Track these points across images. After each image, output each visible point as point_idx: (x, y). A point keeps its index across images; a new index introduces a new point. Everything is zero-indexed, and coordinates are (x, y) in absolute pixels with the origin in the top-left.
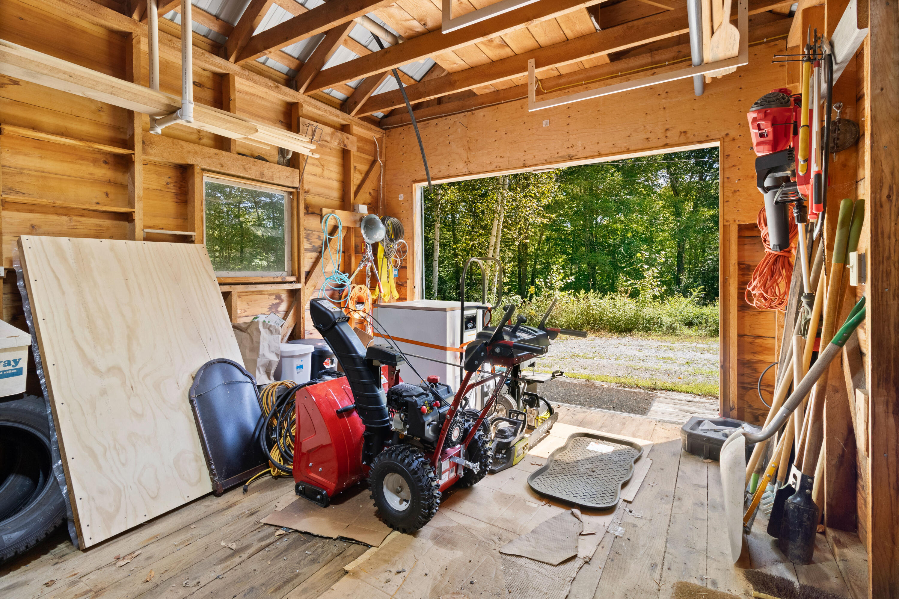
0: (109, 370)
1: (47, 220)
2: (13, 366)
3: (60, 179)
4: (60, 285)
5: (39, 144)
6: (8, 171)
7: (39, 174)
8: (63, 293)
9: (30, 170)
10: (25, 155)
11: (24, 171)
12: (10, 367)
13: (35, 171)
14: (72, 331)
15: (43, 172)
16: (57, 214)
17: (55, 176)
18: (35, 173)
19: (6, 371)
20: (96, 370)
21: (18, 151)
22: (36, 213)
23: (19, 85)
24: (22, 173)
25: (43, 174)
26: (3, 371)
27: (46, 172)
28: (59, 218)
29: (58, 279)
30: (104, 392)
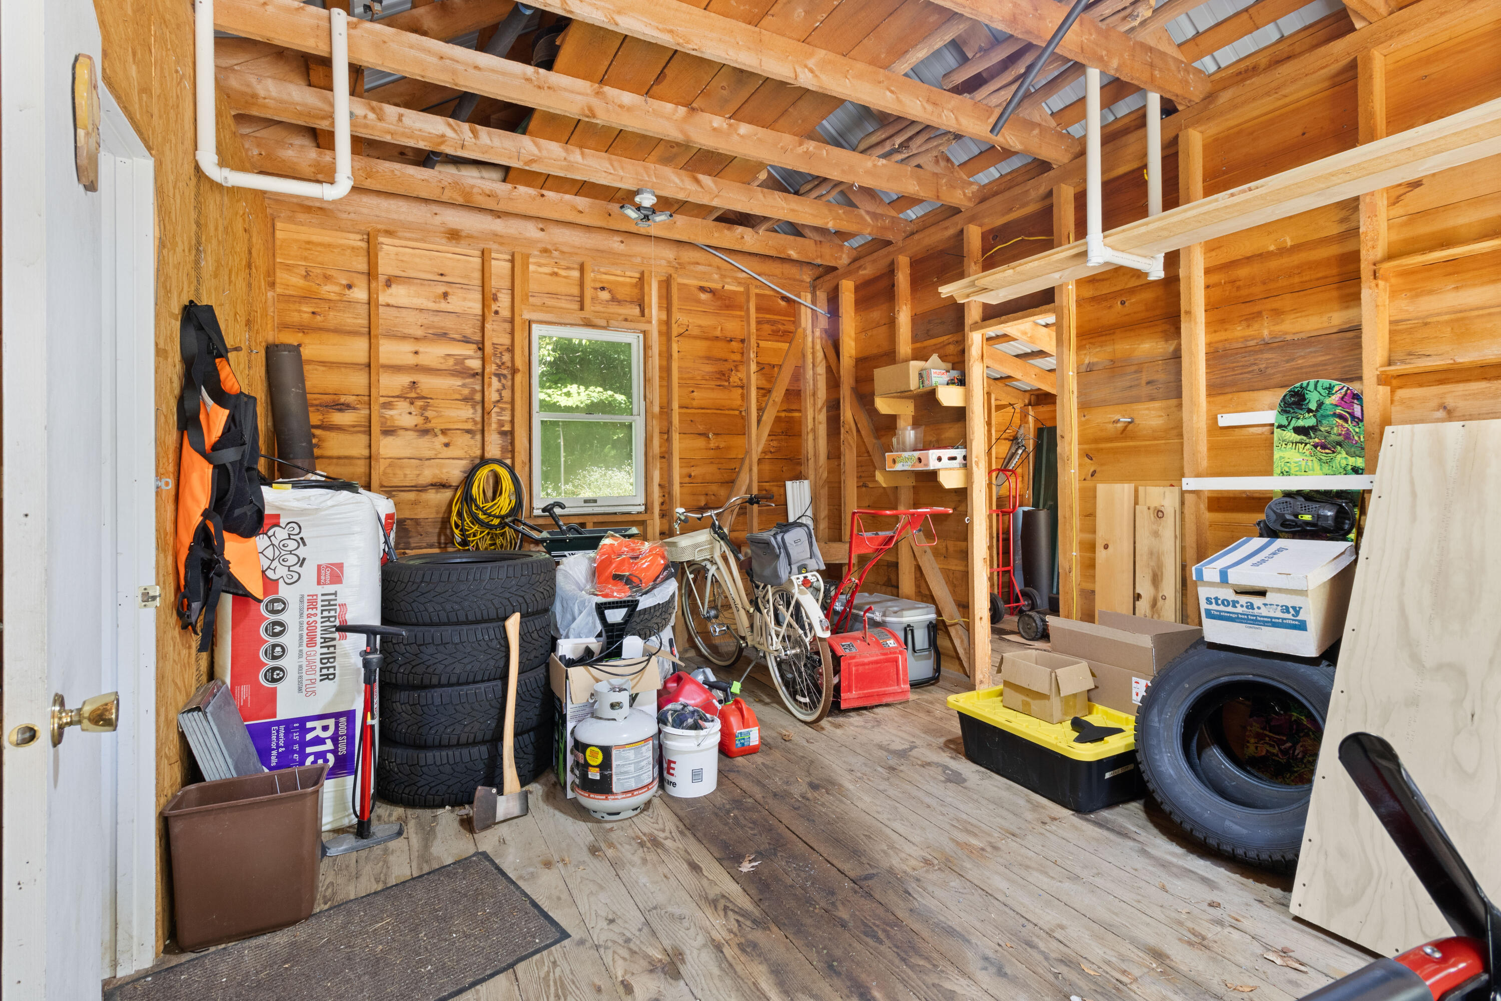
0: (1440, 667)
1: (1467, 393)
2: (1293, 615)
3: (1490, 314)
4: (1413, 506)
5: (1453, 267)
6: (1404, 327)
7: (1453, 316)
8: (1414, 518)
9: (1438, 314)
10: (1431, 292)
11: (1429, 320)
12: (1289, 616)
13: (1446, 313)
14: (1403, 584)
15: (1461, 312)
16: (1486, 379)
17: (1481, 312)
18: (1446, 317)
19: (1286, 619)
20: (1416, 659)
21: (1419, 290)
22: (1448, 383)
23: (1421, 185)
24: (1426, 324)
25: (1459, 315)
26: (1283, 619)
27: (1465, 311)
28: (1488, 385)
29: (1414, 494)
30: (1413, 702)
